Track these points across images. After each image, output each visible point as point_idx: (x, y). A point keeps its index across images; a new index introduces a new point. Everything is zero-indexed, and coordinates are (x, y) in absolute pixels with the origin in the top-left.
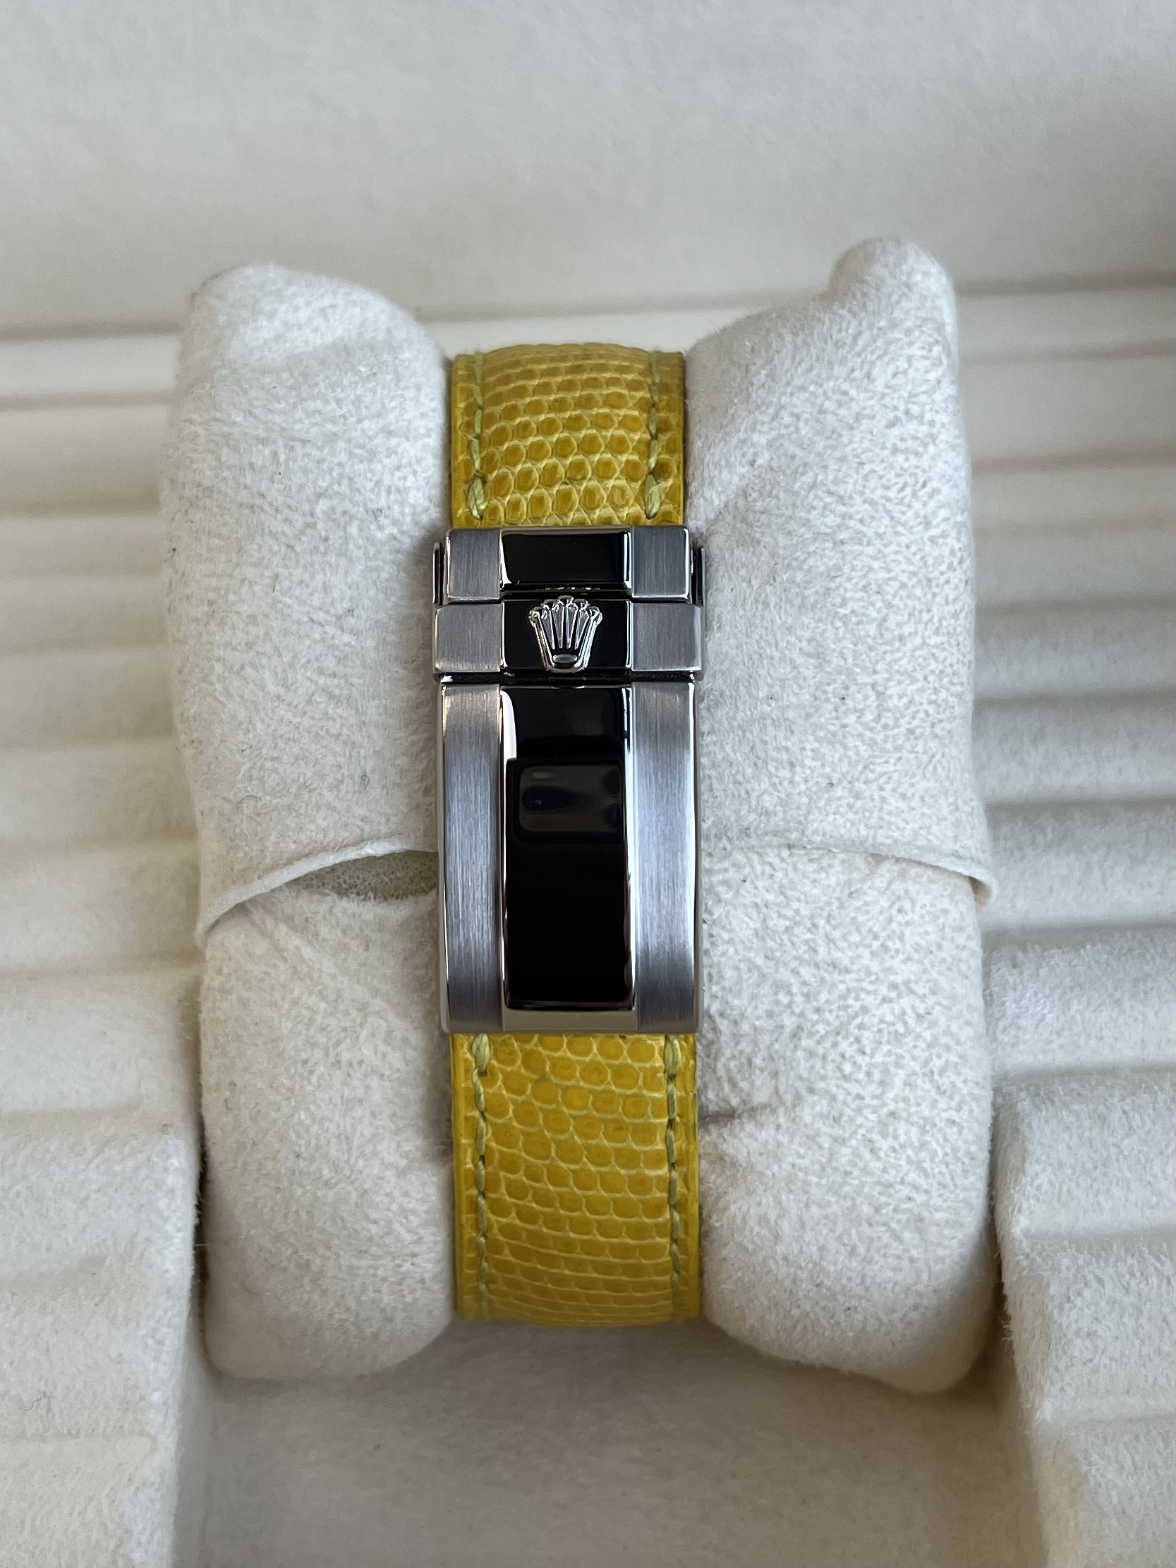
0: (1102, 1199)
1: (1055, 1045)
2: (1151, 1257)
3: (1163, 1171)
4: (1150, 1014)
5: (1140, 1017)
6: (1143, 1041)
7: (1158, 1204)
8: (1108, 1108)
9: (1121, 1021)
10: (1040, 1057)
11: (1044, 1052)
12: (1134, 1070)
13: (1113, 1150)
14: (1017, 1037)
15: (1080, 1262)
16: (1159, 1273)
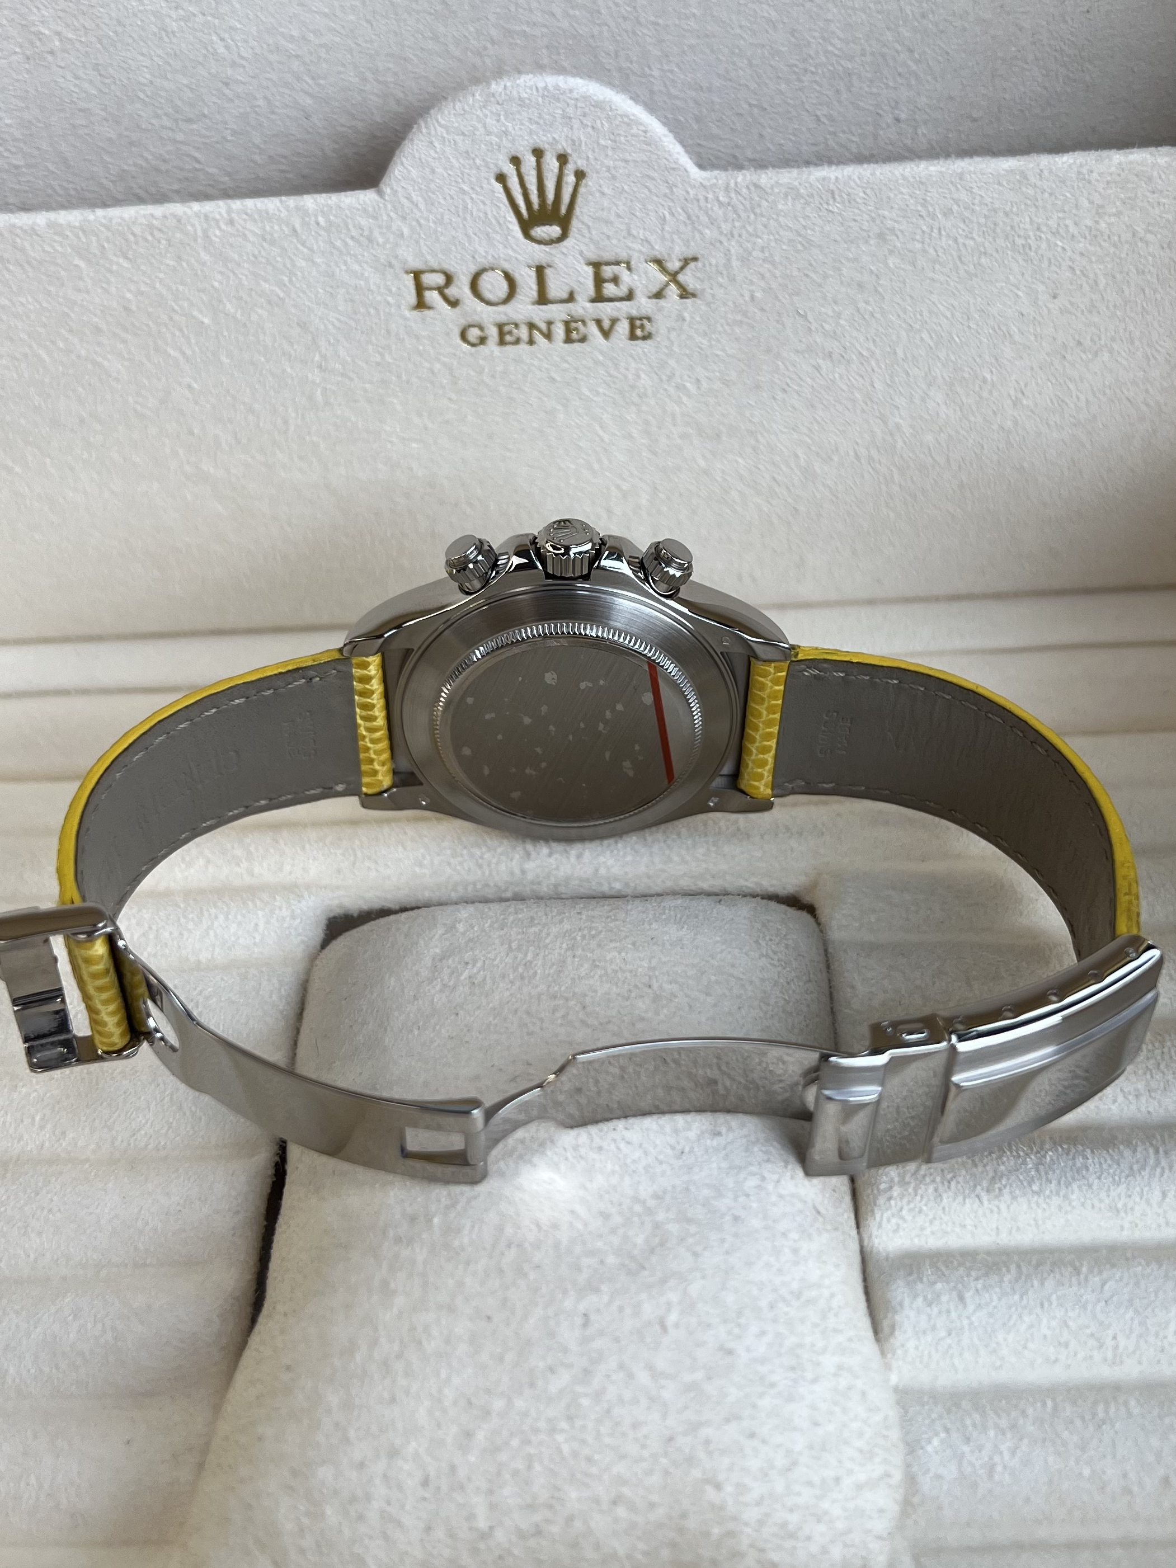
0: (956, 1361)
1: (928, 1232)
2: (991, 1412)
3: (1005, 1340)
4: (1003, 1206)
5: (995, 1209)
6: (997, 1228)
7: (1001, 1366)
8: (963, 1286)
9: (980, 1212)
10: (916, 1241)
11: (918, 1236)
12: (989, 1253)
13: (965, 1322)
14: (898, 1225)
15: (934, 1416)
16: (996, 1426)
